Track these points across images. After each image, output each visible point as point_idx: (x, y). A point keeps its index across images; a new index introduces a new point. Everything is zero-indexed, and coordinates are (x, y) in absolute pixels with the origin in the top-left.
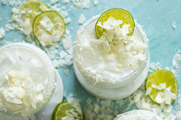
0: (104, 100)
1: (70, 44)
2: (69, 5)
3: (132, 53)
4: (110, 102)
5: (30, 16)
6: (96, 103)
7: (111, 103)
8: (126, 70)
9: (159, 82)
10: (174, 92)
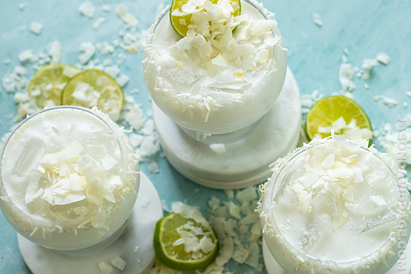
0: (241, 190)
1: (143, 117)
3: (254, 44)
4: (253, 190)
5: (52, 95)
6: (228, 201)
8: (254, 75)
9: (329, 120)
10: (365, 127)
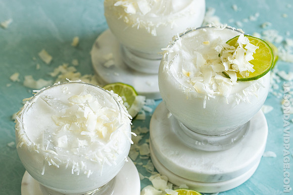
2: (282, 91)
3: (212, 85)
4: (146, 153)
7: (146, 156)
8: (186, 81)
